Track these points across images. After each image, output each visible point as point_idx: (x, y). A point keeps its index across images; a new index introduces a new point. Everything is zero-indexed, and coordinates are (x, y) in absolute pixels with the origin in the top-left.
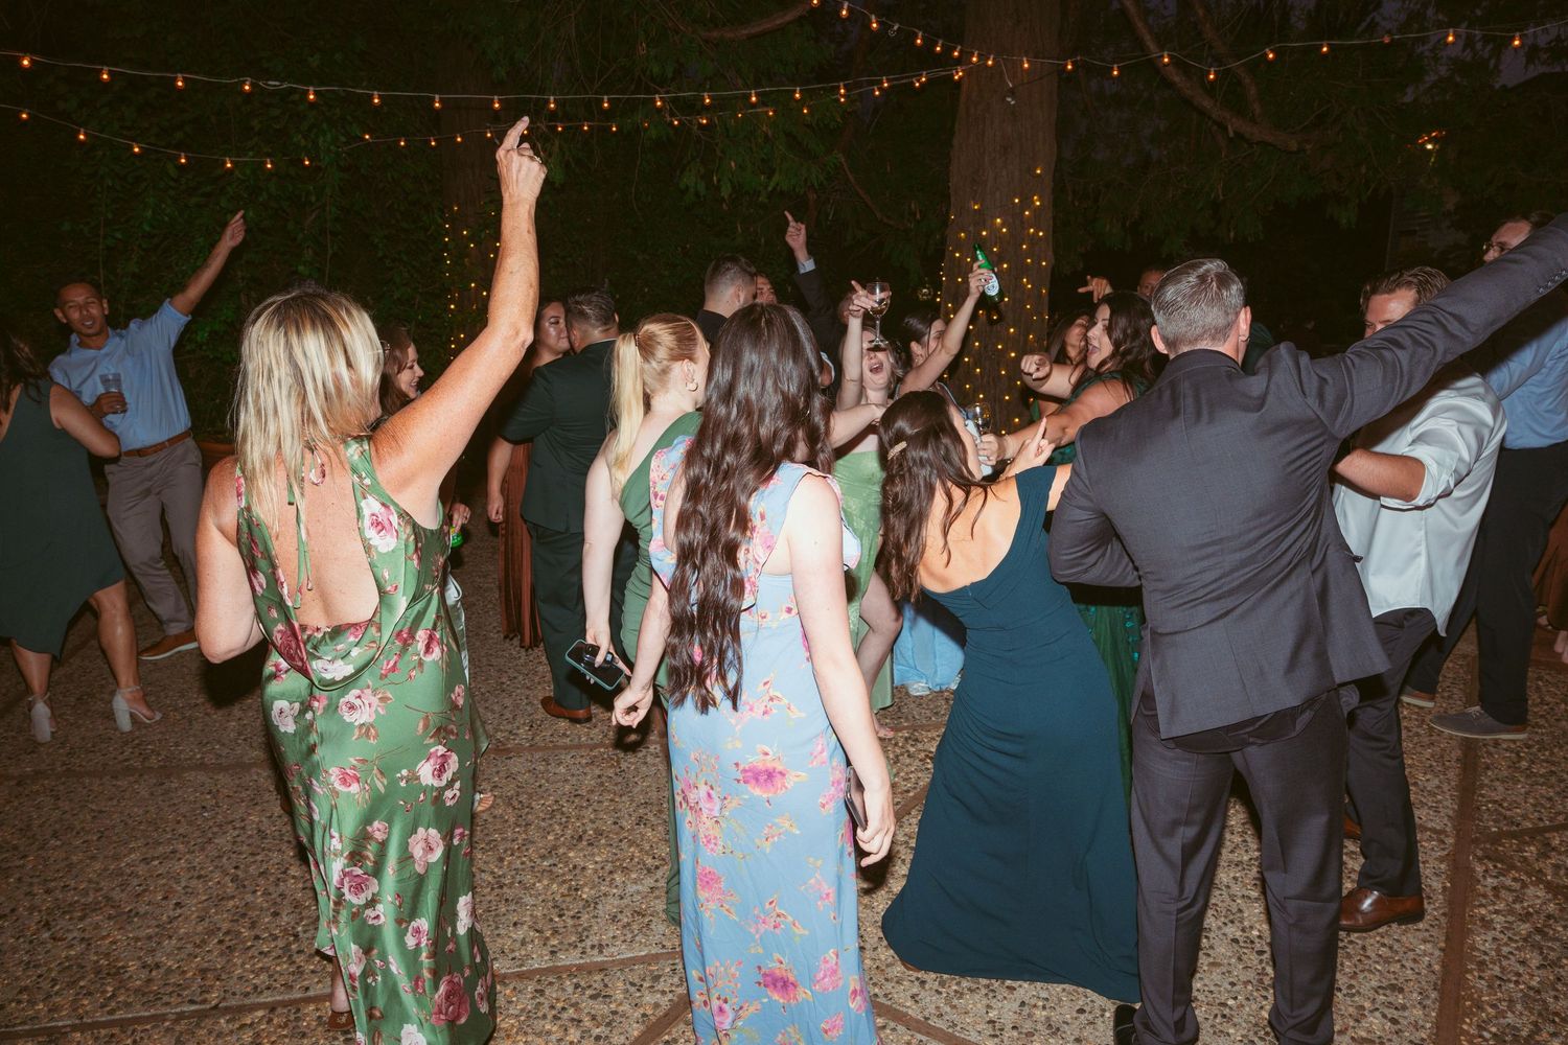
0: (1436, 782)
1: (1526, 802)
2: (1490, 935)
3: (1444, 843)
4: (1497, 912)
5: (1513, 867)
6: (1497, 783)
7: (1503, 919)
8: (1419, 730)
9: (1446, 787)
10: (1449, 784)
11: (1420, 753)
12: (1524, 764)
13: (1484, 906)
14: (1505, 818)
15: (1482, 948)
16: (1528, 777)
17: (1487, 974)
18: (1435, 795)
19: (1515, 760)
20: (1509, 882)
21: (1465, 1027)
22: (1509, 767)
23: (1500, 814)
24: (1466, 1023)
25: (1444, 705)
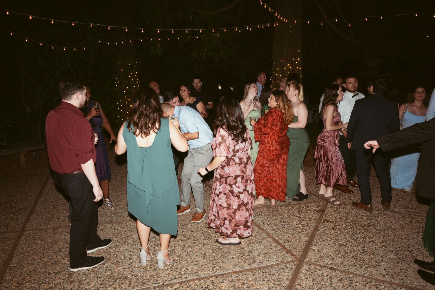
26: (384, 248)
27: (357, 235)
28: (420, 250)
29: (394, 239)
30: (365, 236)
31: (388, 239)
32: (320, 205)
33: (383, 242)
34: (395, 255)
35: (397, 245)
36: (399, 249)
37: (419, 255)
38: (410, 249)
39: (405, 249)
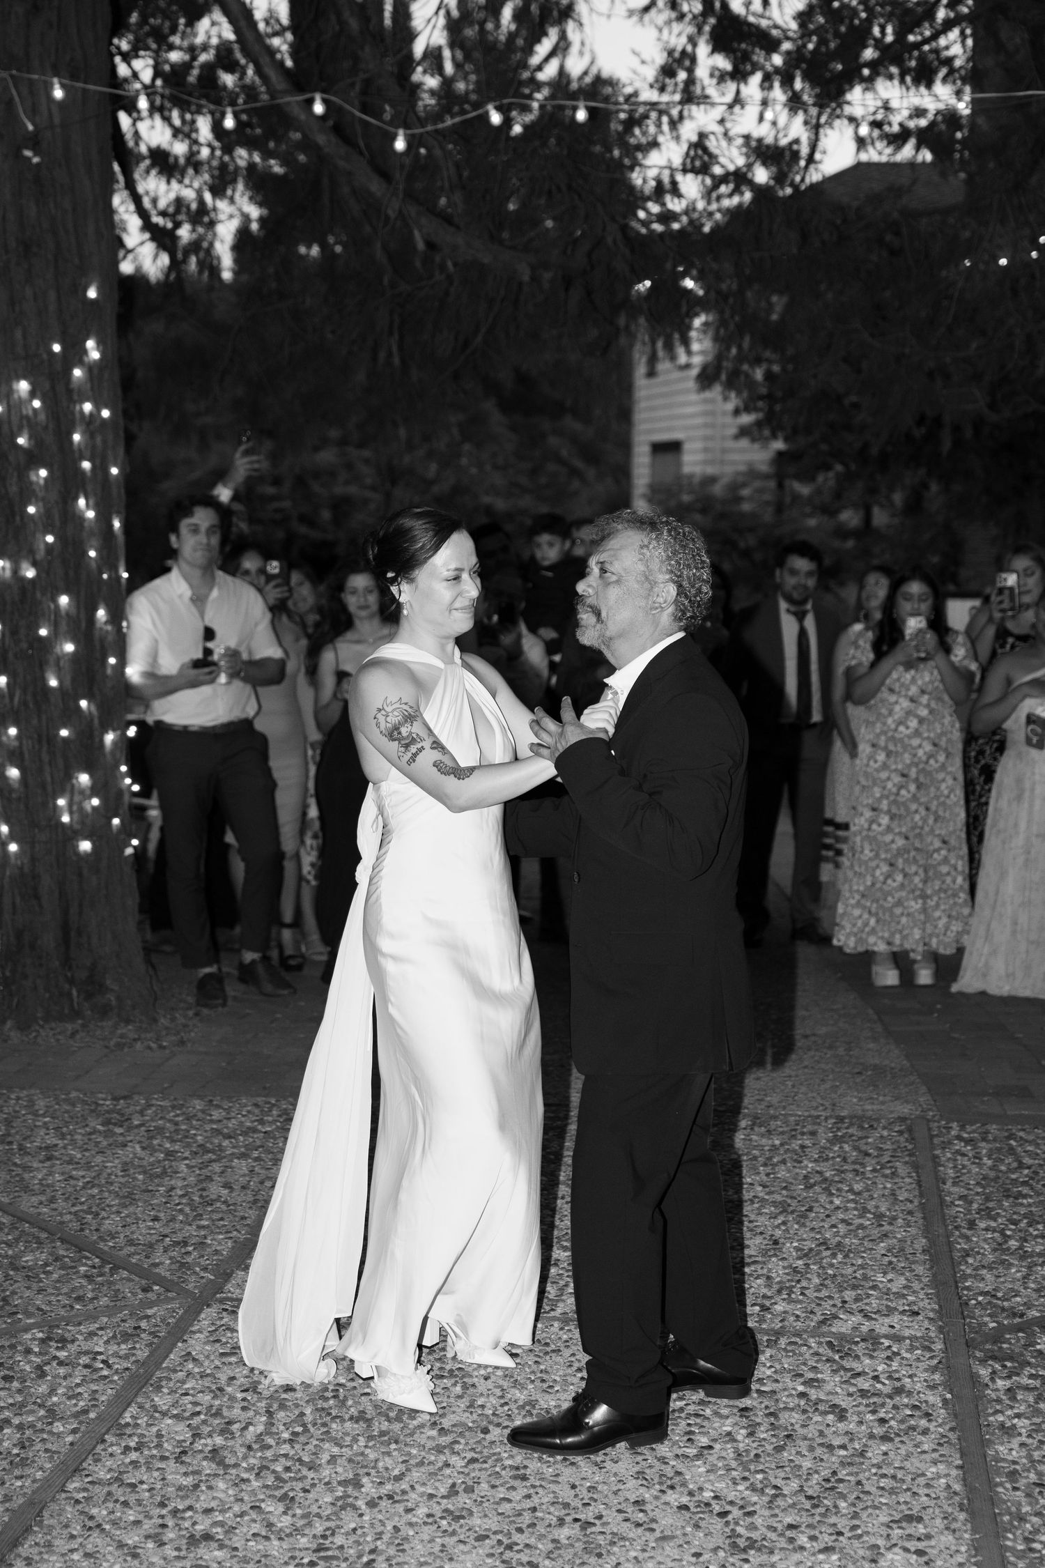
0: (902, 1281)
1: (1025, 1288)
2: (1015, 1443)
3: (930, 1350)
4: (1018, 1416)
5: (1029, 1364)
6: (984, 1272)
7: (1027, 1422)
8: (861, 1221)
9: (916, 1286)
10: (920, 1281)
11: (871, 1249)
12: (1013, 1244)
13: (1001, 1412)
14: (1003, 1309)
15: (1010, 1458)
16: (1022, 1258)
17: (1022, 1483)
18: (904, 1296)
19: (999, 1240)
20: (1025, 1381)
21: (1009, 1543)
22: (995, 1250)
23: (996, 1306)
24: (1008, 1539)
25: (889, 1186)
26: (444, 1522)
27: (311, 1474)
28: (642, 1511)
29: (526, 1467)
30: (362, 1471)
31: (484, 1475)
32: (143, 1324)
33: (453, 1491)
34: (492, 1555)
35: (528, 1496)
36: (527, 1518)
37: (623, 1539)
38: (588, 1514)
39: (564, 1512)
